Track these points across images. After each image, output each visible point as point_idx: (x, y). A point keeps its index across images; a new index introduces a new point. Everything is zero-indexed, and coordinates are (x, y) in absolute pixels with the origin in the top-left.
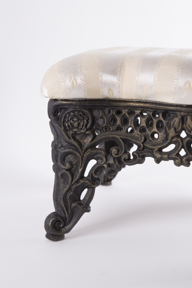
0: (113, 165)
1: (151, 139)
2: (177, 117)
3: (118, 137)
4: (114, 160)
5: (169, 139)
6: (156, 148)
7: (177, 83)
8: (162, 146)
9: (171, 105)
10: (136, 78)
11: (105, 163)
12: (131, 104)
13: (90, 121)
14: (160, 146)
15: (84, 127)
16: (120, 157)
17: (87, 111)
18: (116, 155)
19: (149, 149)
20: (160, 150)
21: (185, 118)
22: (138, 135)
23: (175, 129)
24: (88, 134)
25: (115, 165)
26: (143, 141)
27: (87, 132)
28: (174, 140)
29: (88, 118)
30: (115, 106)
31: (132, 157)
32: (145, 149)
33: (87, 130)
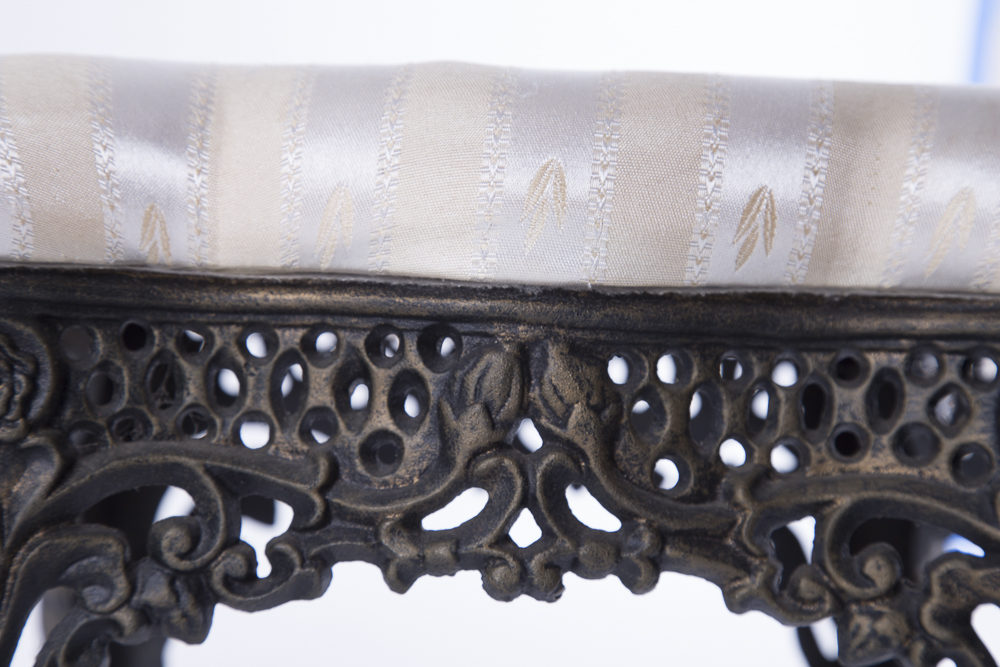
0: (165, 610)
1: (360, 468)
2: (498, 348)
3: (191, 462)
4: (172, 583)
5: (460, 460)
6: (393, 512)
7: (499, 177)
8: (421, 499)
9: (466, 290)
10: (284, 157)
11: (126, 602)
12: (259, 296)
13: (46, 383)
14: (410, 503)
15: (15, 410)
16: (205, 569)
17: (29, 330)
18: (182, 556)
19: (356, 517)
20: (410, 524)
21: (536, 354)
22: (294, 452)
23: (487, 408)
24: (35, 448)
25: (176, 614)
26: (321, 477)
27: (32, 440)
28: (485, 465)
29: (37, 365)
30: (173, 309)
31: (264, 569)
32: (336, 523)
33: (31, 428)
